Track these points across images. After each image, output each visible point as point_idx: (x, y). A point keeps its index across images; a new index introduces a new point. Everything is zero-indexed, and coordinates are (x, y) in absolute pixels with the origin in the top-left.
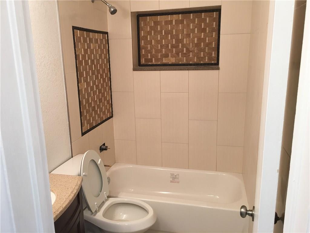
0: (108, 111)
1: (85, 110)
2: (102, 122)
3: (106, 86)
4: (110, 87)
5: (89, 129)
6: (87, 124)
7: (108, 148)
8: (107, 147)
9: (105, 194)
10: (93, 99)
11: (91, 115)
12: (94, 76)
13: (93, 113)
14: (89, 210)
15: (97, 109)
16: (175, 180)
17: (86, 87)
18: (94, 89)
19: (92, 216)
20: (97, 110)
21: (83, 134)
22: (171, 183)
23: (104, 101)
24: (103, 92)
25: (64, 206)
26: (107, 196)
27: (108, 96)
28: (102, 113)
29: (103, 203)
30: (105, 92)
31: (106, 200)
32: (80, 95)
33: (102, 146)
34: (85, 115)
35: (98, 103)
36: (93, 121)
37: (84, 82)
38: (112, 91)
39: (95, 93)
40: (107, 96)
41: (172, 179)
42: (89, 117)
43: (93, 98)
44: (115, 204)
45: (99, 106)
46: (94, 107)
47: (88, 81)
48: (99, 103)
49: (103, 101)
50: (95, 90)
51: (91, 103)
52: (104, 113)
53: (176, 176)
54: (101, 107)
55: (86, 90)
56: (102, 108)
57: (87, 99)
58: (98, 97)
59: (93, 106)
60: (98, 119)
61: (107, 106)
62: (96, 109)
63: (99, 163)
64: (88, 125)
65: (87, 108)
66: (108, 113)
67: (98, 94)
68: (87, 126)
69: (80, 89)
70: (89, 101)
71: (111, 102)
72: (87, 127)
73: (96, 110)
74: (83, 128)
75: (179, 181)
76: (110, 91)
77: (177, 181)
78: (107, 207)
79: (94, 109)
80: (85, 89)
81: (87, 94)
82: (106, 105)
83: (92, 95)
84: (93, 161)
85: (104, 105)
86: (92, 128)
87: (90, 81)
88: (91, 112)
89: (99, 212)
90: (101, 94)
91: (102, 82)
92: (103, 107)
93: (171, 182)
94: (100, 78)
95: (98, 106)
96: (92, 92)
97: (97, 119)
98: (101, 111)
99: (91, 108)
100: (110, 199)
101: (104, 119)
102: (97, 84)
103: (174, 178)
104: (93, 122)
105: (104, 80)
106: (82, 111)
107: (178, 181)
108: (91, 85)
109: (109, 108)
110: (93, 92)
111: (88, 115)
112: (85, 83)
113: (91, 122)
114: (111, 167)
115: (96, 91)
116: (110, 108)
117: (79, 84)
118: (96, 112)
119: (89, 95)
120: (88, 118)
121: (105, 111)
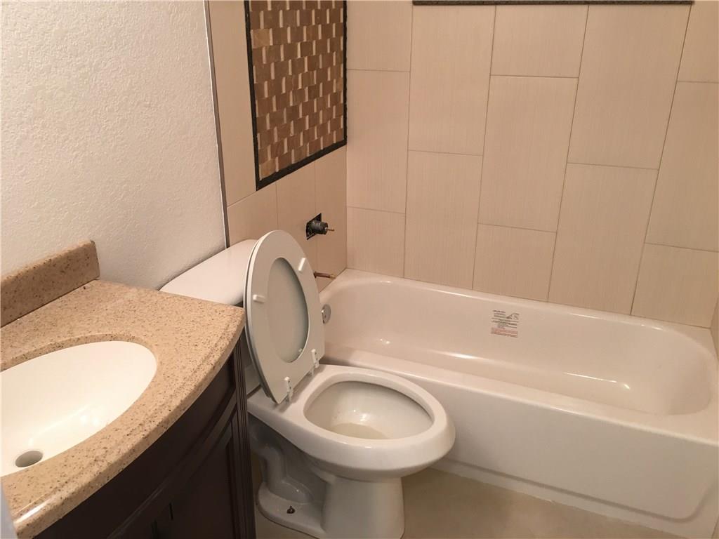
0: (335, 126)
1: (268, 115)
2: (316, 154)
3: (332, 50)
4: (343, 55)
5: (277, 170)
6: (273, 157)
7: (329, 228)
8: (326, 225)
9: (314, 355)
10: (292, 85)
11: (284, 132)
12: (298, 12)
13: (290, 126)
14: (267, 395)
15: (304, 115)
16: (506, 328)
17: (271, 44)
18: (296, 56)
19: (275, 412)
20: (304, 119)
21: (260, 184)
22: (493, 335)
23: (323, 94)
24: (321, 67)
25: (176, 402)
26: (319, 358)
27: (335, 81)
28: (316, 128)
29: (308, 377)
30: (327, 68)
31: (317, 371)
32: (254, 67)
33: (313, 222)
34: (268, 128)
35: (307, 100)
36: (289, 148)
37: (267, 27)
38: (348, 67)
39: (297, 66)
40: (332, 81)
41: (497, 324)
42: (279, 136)
43: (293, 81)
44: (339, 383)
45: (308, 108)
46: (295, 109)
47: (279, 25)
48: (309, 98)
49: (321, 95)
50: (299, 56)
51: (287, 95)
52: (323, 130)
53: (508, 318)
54: (315, 111)
55: (273, 52)
56: (318, 113)
57: (274, 80)
58: (307, 78)
59: (291, 104)
60: (305, 146)
61: (331, 109)
62: (301, 116)
63: (300, 268)
64: (277, 158)
65: (275, 109)
66: (335, 132)
67: (306, 70)
68: (274, 162)
69: (253, 47)
70: (281, 91)
71: (342, 101)
72: (271, 164)
73: (300, 119)
74: (260, 166)
75: (517, 333)
76: (342, 65)
77: (509, 332)
78: (317, 391)
79: (293, 113)
80: (269, 50)
81: (275, 68)
82: (329, 106)
83: (290, 73)
84: (283, 261)
85: (322, 105)
86: (287, 168)
87: (285, 26)
88: (285, 122)
89: (295, 401)
90: (315, 72)
91: (320, 38)
92: (321, 112)
93: (494, 332)
94: (314, 23)
95: (305, 105)
96: (290, 61)
97: (301, 144)
98: (314, 122)
99: (285, 110)
100: (328, 367)
101: (322, 148)
102: (305, 40)
103: (504, 324)
104: (289, 153)
105: (327, 31)
106: (257, 116)
107: (513, 332)
108: (289, 41)
109: (338, 116)
110: (292, 62)
111: (275, 129)
112: (271, 31)
113: (286, 151)
114: (334, 278)
115: (302, 60)
116: (340, 116)
117: (252, 32)
118: (299, 125)
119: (281, 69)
120: (276, 140)
121: (324, 125)
